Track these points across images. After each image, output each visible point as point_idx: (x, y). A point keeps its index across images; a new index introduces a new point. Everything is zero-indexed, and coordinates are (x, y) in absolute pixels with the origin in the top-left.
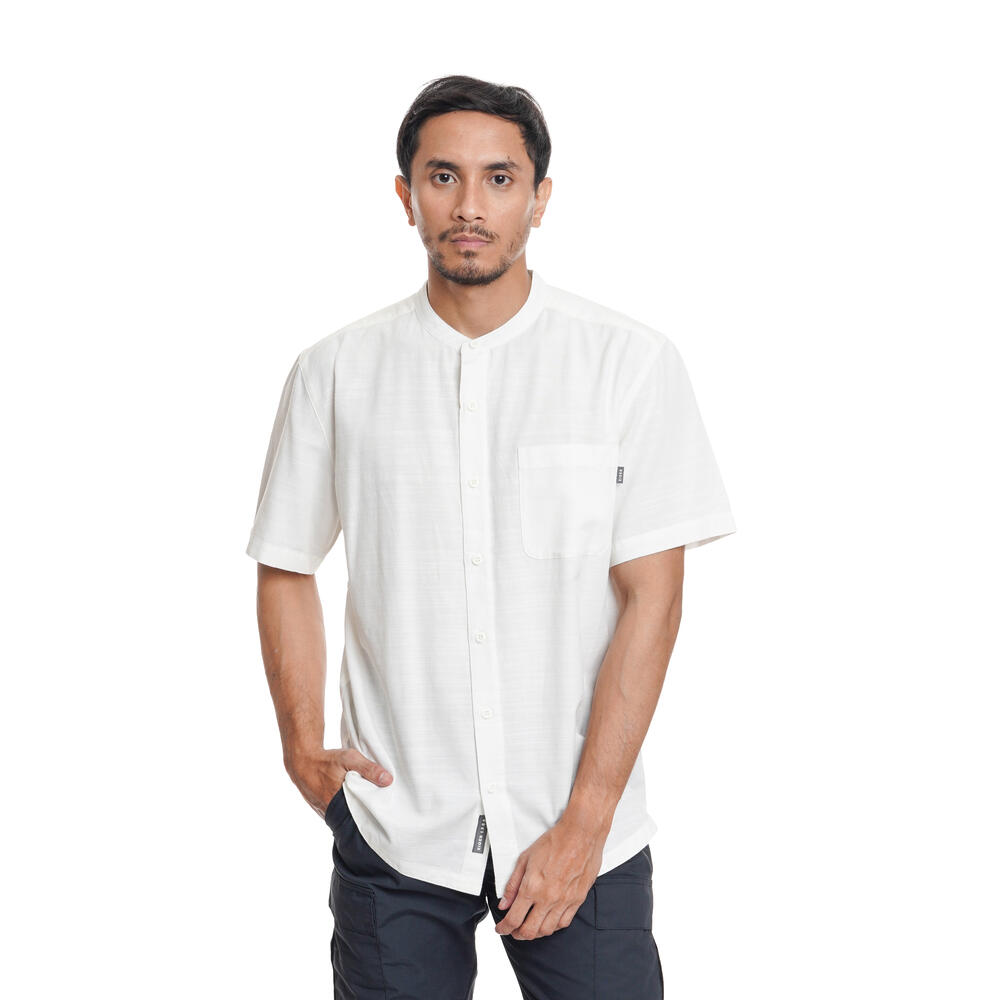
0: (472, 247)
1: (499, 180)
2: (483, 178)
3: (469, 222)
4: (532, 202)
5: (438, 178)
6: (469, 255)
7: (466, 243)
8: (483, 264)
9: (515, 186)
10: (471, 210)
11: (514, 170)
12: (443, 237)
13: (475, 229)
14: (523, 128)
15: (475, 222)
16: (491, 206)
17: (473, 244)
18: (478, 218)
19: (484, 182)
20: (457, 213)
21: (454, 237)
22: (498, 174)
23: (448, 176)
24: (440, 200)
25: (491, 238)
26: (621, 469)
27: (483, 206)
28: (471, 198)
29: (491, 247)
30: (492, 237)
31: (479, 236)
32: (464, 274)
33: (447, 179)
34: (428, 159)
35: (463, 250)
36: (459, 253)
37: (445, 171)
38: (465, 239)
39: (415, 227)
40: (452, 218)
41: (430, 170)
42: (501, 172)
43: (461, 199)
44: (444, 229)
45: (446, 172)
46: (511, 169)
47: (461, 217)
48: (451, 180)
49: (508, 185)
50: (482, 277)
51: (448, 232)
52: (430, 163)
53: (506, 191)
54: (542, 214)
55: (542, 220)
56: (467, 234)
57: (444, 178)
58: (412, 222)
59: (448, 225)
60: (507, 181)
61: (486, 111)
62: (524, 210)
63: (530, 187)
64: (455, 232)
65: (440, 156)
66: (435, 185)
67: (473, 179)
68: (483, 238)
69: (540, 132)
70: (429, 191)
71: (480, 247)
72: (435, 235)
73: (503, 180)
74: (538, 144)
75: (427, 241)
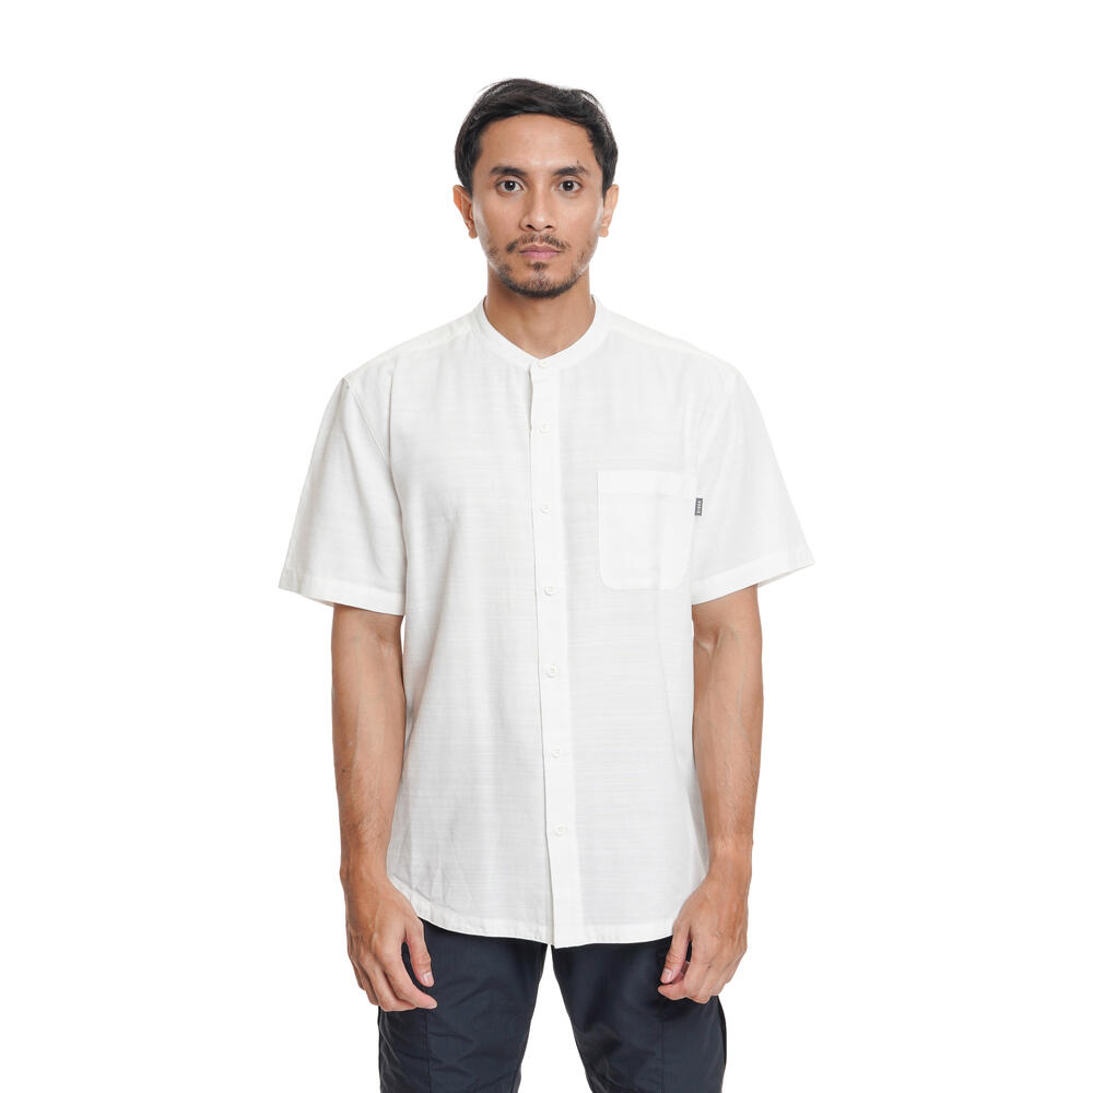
0: (541, 258)
1: (568, 186)
2: (551, 185)
3: (539, 231)
4: (600, 210)
5: (503, 185)
6: (538, 267)
7: (536, 254)
8: (553, 276)
9: (584, 192)
10: (540, 219)
11: (583, 176)
12: (511, 248)
13: (547, 239)
14: (590, 132)
15: (545, 231)
16: (560, 214)
17: (543, 255)
18: (549, 227)
19: (553, 189)
20: (526, 222)
21: (523, 247)
22: (567, 180)
23: (514, 183)
24: (507, 209)
25: (560, 247)
26: (699, 500)
27: (551, 213)
28: (540, 206)
29: (562, 257)
30: (563, 246)
31: (550, 246)
32: (534, 288)
33: (513, 187)
34: (493, 166)
35: (533, 262)
36: (529, 265)
37: (510, 178)
38: (536, 250)
39: (478, 238)
40: (520, 227)
41: (495, 177)
42: (569, 178)
43: (529, 208)
44: (512, 240)
45: (512, 178)
46: (580, 175)
47: (529, 226)
48: (517, 188)
49: (577, 191)
50: (554, 290)
51: (516, 242)
52: (495, 170)
53: (575, 197)
54: (609, 223)
55: (609, 229)
56: (536, 244)
57: (510, 186)
58: (473, 234)
59: (516, 235)
60: (576, 187)
61: (552, 113)
62: (594, 220)
63: (599, 194)
64: (525, 242)
65: (506, 162)
66: (500, 193)
67: (540, 185)
68: (555, 248)
69: (607, 136)
70: (493, 199)
71: (551, 257)
72: (502, 245)
73: (571, 187)
74: (605, 149)
75: (492, 252)
